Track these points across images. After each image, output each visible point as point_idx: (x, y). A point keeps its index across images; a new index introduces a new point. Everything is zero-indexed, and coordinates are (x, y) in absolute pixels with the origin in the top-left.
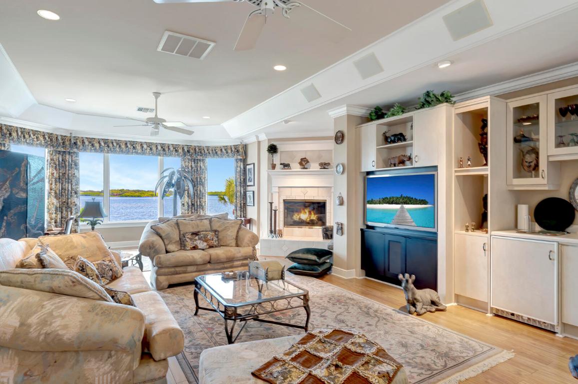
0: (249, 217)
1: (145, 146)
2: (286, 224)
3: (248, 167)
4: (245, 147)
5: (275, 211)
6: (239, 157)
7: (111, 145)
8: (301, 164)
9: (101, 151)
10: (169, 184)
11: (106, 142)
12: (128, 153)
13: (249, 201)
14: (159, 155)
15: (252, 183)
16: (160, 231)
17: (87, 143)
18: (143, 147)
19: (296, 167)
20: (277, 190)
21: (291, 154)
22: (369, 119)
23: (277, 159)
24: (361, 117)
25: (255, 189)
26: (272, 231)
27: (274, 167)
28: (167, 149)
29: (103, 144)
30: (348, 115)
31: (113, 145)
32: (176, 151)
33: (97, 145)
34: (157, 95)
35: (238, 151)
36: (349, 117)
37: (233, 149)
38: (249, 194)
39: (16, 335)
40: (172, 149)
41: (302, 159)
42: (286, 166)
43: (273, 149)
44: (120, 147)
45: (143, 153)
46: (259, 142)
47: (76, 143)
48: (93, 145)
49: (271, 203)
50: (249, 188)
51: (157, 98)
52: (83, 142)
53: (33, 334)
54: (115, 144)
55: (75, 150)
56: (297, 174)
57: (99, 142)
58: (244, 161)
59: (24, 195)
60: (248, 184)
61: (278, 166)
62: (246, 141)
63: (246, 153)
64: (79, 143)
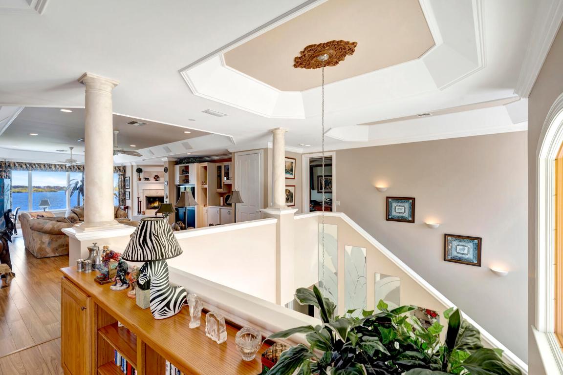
0: (127, 206)
1: (58, 167)
2: (147, 208)
3: (126, 179)
4: (124, 168)
5: (141, 202)
6: (121, 173)
7: (34, 166)
8: (154, 178)
9: (28, 170)
10: (75, 188)
11: (30, 164)
12: (46, 170)
13: (127, 197)
14: (67, 171)
15: (128, 187)
16: (76, 212)
17: (17, 165)
18: (56, 167)
19: (152, 180)
20: (142, 191)
21: (149, 173)
22: (177, 163)
23: (142, 175)
24: (176, 162)
25: (130, 190)
26: (139, 212)
27: (140, 179)
28: (73, 168)
29: (28, 166)
30: (169, 161)
31: (36, 167)
32: (79, 169)
33: (24, 166)
34: (72, 148)
35: (120, 170)
36: (169, 162)
37: (117, 169)
38: (127, 193)
39: (51, 230)
40: (76, 167)
41: (155, 176)
42: (147, 179)
43: (139, 171)
44: (40, 167)
45: (57, 170)
46: (132, 166)
47: (9, 166)
48: (21, 166)
49: (138, 198)
50: (127, 190)
51: (71, 150)
52: (15, 165)
53: (56, 229)
54: (37, 166)
55: (9, 170)
56: (152, 183)
57: (26, 165)
58: (124, 175)
59: (3, 197)
60: (127, 187)
61: (143, 180)
62: (124, 165)
63: (125, 171)
64: (11, 165)
